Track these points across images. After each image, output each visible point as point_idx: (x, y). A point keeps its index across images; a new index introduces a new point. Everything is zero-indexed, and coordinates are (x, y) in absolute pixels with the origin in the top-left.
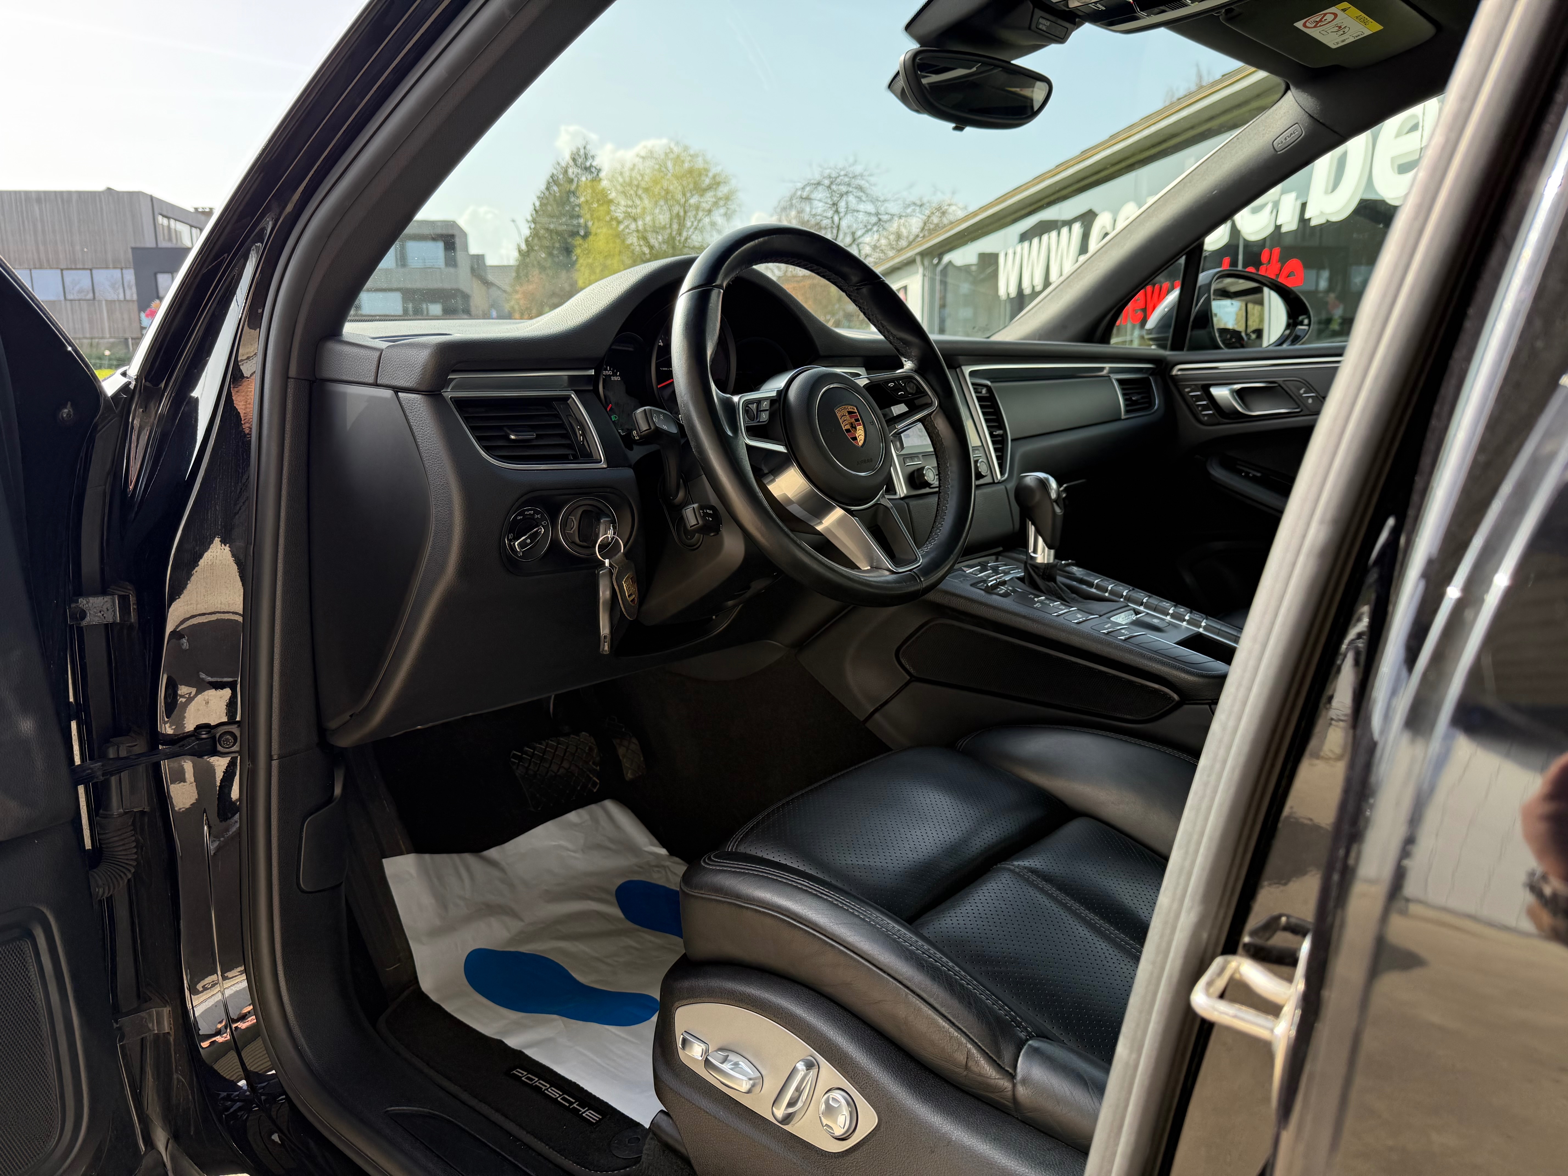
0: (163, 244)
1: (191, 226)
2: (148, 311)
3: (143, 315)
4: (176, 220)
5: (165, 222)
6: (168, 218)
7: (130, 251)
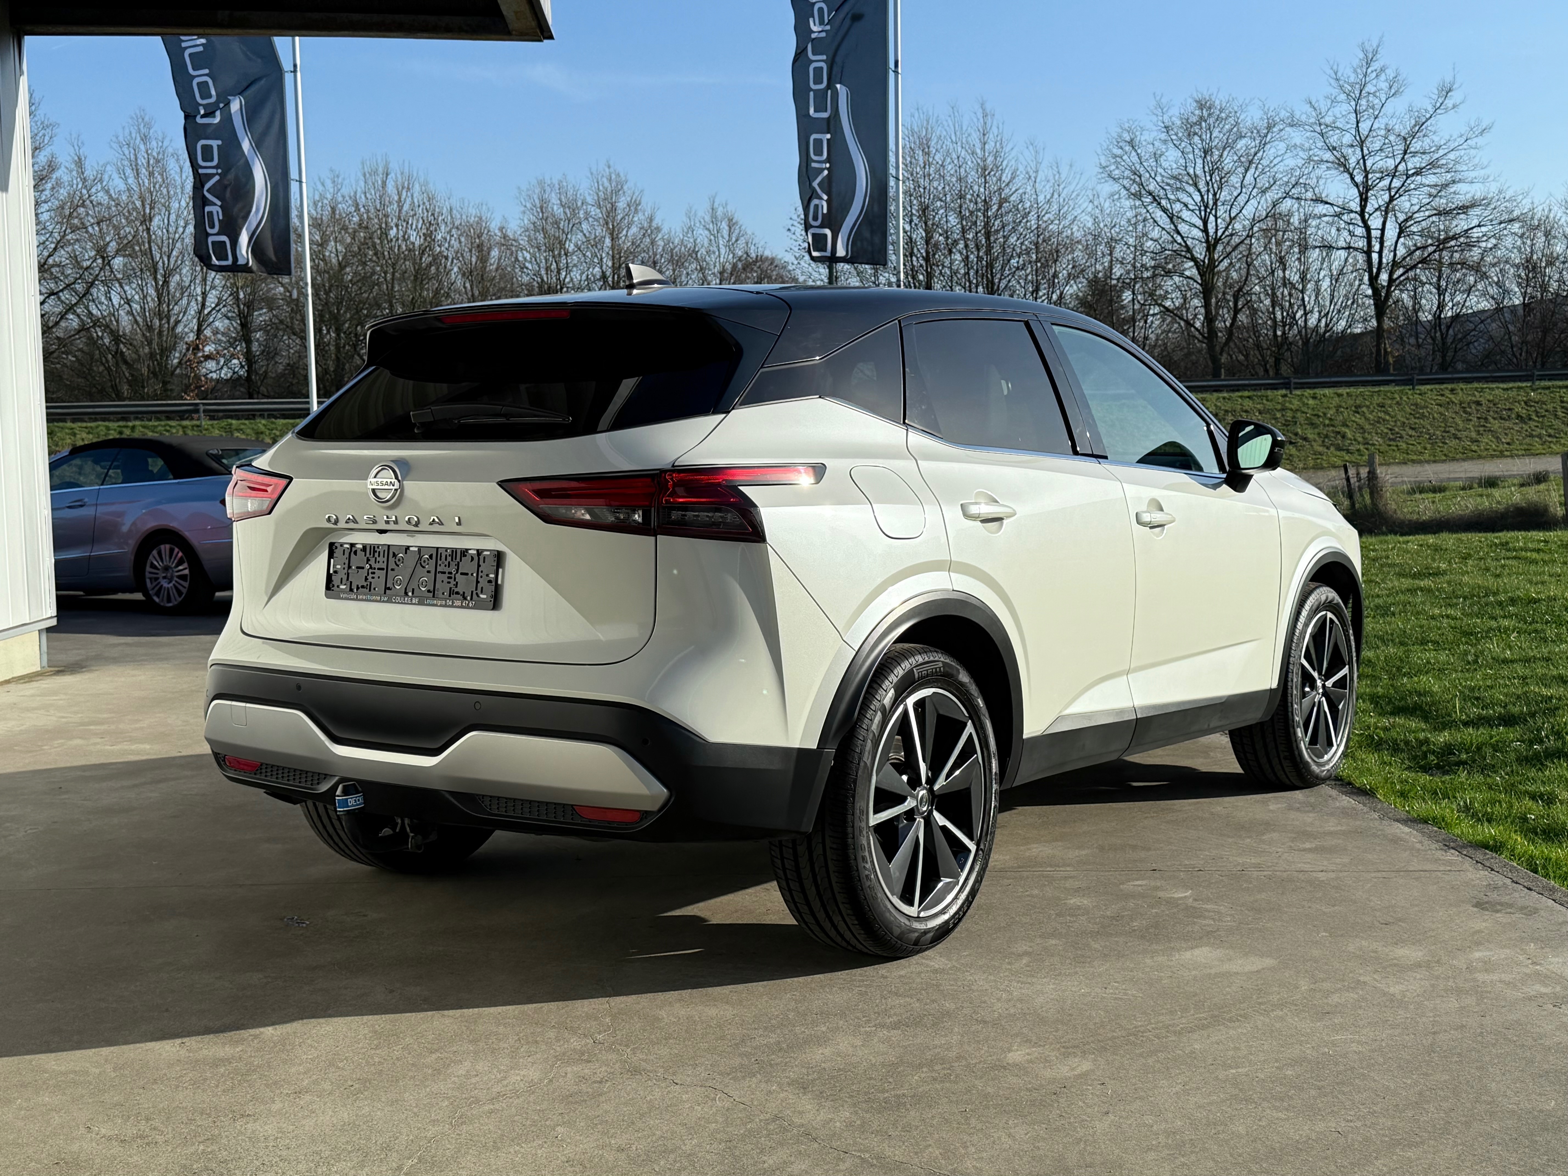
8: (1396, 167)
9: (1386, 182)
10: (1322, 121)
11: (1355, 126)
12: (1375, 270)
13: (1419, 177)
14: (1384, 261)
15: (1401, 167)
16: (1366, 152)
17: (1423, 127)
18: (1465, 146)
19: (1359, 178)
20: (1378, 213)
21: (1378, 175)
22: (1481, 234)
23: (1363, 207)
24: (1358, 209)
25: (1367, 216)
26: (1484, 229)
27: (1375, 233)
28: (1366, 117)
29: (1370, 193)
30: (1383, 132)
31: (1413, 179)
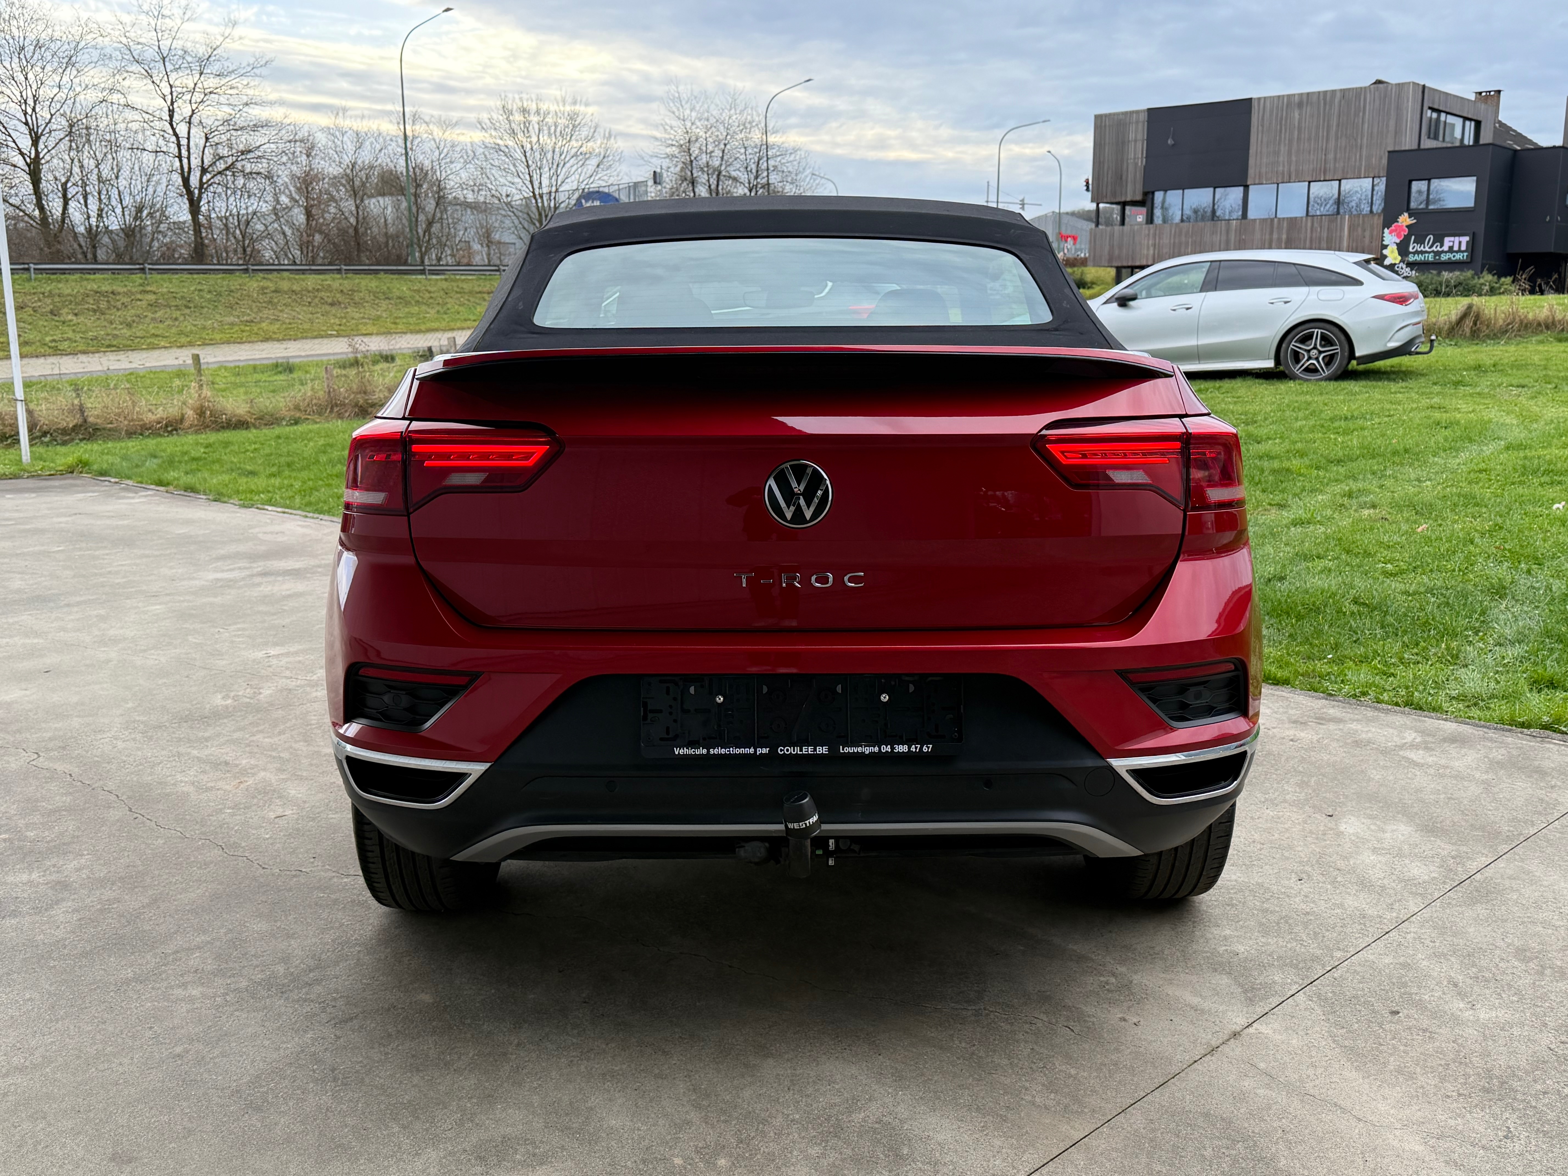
0: (1427, 144)
1: (1466, 119)
2: (1393, 227)
3: (1386, 230)
4: (1447, 113)
5: (1435, 115)
6: (1439, 111)
7: (1387, 154)
8: (195, 84)
9: (187, 97)
10: (127, 34)
11: (157, 43)
12: (186, 174)
13: (212, 95)
14: (192, 166)
15: (199, 85)
16: (169, 67)
17: (215, 53)
18: (252, 73)
19: (166, 91)
20: (183, 124)
21: (179, 90)
22: (269, 150)
23: (171, 116)
24: (168, 118)
25: (174, 124)
26: (272, 146)
27: (184, 142)
28: (166, 36)
29: (175, 105)
30: (180, 53)
31: (207, 97)
